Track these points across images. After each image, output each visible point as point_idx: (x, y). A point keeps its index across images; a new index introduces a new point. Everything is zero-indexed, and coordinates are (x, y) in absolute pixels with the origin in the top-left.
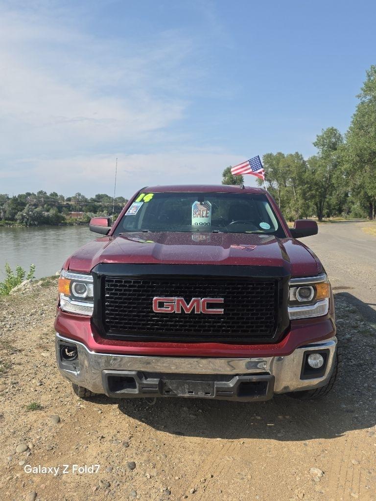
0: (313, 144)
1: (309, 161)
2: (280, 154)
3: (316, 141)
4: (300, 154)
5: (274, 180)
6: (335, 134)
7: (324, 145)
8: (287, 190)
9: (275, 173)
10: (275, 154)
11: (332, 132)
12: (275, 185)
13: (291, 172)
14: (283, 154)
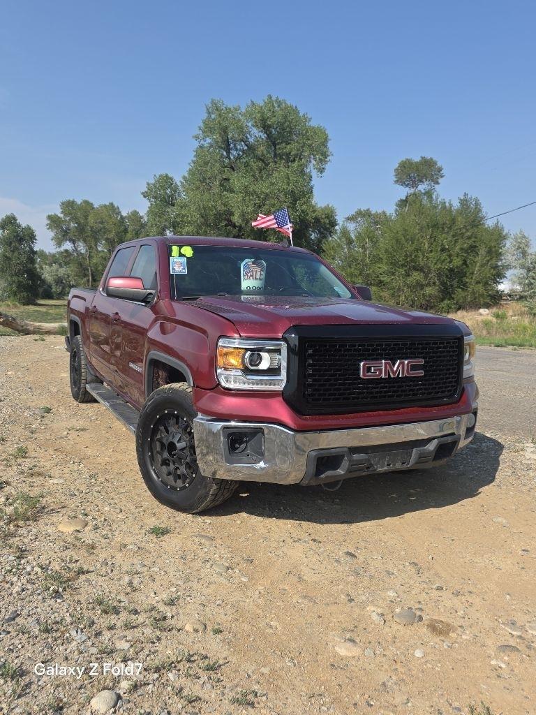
0: (142, 193)
1: (129, 217)
2: (86, 202)
3: (146, 190)
4: (116, 206)
5: (79, 240)
6: (171, 184)
7: (155, 197)
8: (102, 256)
9: (81, 229)
10: (79, 202)
11: (166, 181)
12: (82, 247)
13: (106, 231)
14: (92, 204)
